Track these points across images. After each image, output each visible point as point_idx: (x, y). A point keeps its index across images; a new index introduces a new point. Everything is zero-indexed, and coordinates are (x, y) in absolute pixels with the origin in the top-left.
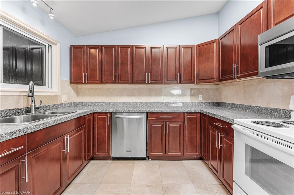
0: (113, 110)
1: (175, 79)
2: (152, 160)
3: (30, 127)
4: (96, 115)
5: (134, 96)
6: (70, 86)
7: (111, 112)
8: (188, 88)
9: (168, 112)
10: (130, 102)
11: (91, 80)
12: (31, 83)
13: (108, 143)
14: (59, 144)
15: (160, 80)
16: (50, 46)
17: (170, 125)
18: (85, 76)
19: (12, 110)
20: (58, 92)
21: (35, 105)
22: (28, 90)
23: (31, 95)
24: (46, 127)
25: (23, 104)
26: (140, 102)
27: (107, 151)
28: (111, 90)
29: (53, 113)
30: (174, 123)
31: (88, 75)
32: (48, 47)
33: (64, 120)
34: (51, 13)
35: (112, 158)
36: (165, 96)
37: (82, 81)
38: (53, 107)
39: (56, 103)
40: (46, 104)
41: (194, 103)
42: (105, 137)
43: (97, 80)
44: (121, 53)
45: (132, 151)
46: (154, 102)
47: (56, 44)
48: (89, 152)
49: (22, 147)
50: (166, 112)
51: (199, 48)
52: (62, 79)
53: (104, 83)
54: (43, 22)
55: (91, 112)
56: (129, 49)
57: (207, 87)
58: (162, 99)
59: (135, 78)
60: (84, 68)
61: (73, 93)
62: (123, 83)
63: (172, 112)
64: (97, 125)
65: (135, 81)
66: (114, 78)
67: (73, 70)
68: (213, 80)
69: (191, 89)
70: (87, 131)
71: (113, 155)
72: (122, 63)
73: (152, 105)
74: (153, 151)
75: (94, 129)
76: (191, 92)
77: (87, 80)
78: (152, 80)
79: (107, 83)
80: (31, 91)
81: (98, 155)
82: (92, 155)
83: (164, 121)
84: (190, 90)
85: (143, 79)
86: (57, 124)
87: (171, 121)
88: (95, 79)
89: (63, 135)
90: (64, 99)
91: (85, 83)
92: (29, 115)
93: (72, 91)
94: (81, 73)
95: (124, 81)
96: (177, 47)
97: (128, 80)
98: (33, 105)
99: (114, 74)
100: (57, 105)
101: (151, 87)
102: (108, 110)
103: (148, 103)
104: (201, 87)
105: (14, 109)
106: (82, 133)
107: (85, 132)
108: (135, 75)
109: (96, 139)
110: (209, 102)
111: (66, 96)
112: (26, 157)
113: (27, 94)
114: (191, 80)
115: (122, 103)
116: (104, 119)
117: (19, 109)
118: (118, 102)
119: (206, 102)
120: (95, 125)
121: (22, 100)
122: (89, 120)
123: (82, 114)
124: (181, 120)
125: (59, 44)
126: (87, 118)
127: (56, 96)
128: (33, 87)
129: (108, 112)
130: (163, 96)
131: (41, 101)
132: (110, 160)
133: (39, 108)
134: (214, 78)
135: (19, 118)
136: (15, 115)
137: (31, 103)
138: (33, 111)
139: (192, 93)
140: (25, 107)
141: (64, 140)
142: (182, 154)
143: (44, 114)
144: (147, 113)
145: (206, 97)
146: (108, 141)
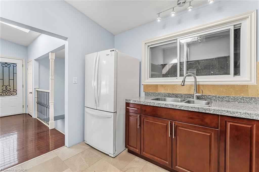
105: (186, 94)
117: (190, 95)
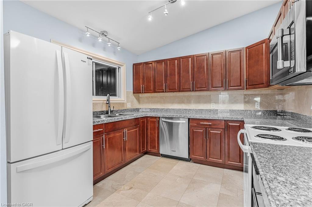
0: (161, 115)
1: (221, 86)
2: (194, 163)
3: (106, 120)
4: (149, 118)
5: (184, 103)
6: (133, 96)
7: (159, 116)
8: (242, 95)
9: (208, 118)
10: (180, 109)
11: (147, 90)
12: (108, 95)
13: (157, 142)
14: (121, 133)
15: (205, 88)
16: (119, 68)
17: (211, 131)
18: (143, 87)
19: (100, 111)
20: (124, 101)
21: (110, 109)
22: (106, 99)
23: (108, 103)
24: (113, 121)
25: (104, 109)
26: (190, 109)
27: (156, 149)
28: (164, 98)
29: (120, 115)
30: (215, 130)
31: (145, 86)
32: (118, 68)
33: (124, 119)
34: (119, 46)
35: (161, 155)
36: (214, 103)
37: (140, 92)
38: (121, 111)
39: (123, 108)
40: (117, 109)
41: (249, 111)
42: (155, 136)
43: (151, 90)
44: (170, 65)
45: (176, 151)
46: (203, 110)
47: (123, 66)
48: (143, 147)
49: (102, 129)
50: (206, 118)
51: (248, 50)
52: (127, 91)
53: (157, 92)
54: (115, 53)
55: (145, 116)
56: (176, 61)
57: (267, 93)
58: (212, 106)
59: (182, 87)
60: (142, 80)
61: (135, 100)
62: (171, 92)
63: (212, 119)
64: (149, 126)
65: (182, 89)
66: (164, 88)
67: (135, 83)
68: (262, 85)
69: (246, 95)
70: (141, 130)
71: (161, 152)
72: (171, 74)
73: (201, 112)
74: (194, 155)
75: (147, 129)
76: (245, 98)
77: (144, 91)
78: (197, 88)
79: (159, 92)
80: (108, 100)
81: (151, 150)
82: (146, 149)
83: (205, 127)
84: (244, 96)
85: (189, 88)
86: (119, 121)
87: (212, 128)
88: (150, 89)
89: (123, 129)
90: (129, 106)
91: (143, 93)
92: (107, 115)
93: (135, 99)
94: (140, 85)
95: (172, 90)
96: (223, 53)
97: (176, 89)
98: (109, 109)
99: (164, 85)
100: (124, 110)
101: (199, 95)
102: (157, 115)
103: (197, 110)
104: (259, 93)
106: (137, 130)
107: (139, 130)
108: (181, 84)
109: (149, 138)
110: (270, 111)
111: (130, 103)
112: (104, 135)
113: (105, 102)
114: (240, 86)
115: (173, 109)
116: (154, 122)
117: (103, 111)
118: (169, 109)
119: (266, 110)
120: (148, 126)
121: (104, 105)
122: (143, 122)
123: (136, 116)
124: (222, 128)
125: (125, 65)
126: (142, 120)
127: (123, 103)
128: (109, 98)
129: (157, 116)
130: (212, 104)
131: (114, 107)
132: (160, 157)
133: (113, 111)
134: (264, 83)
135: (102, 116)
136: (101, 115)
137: (109, 108)
138: (109, 113)
139: (246, 100)
140: (106, 110)
141: (124, 132)
142: (223, 162)
143: (115, 115)
144: (189, 119)
145: (266, 104)
146: (157, 140)
